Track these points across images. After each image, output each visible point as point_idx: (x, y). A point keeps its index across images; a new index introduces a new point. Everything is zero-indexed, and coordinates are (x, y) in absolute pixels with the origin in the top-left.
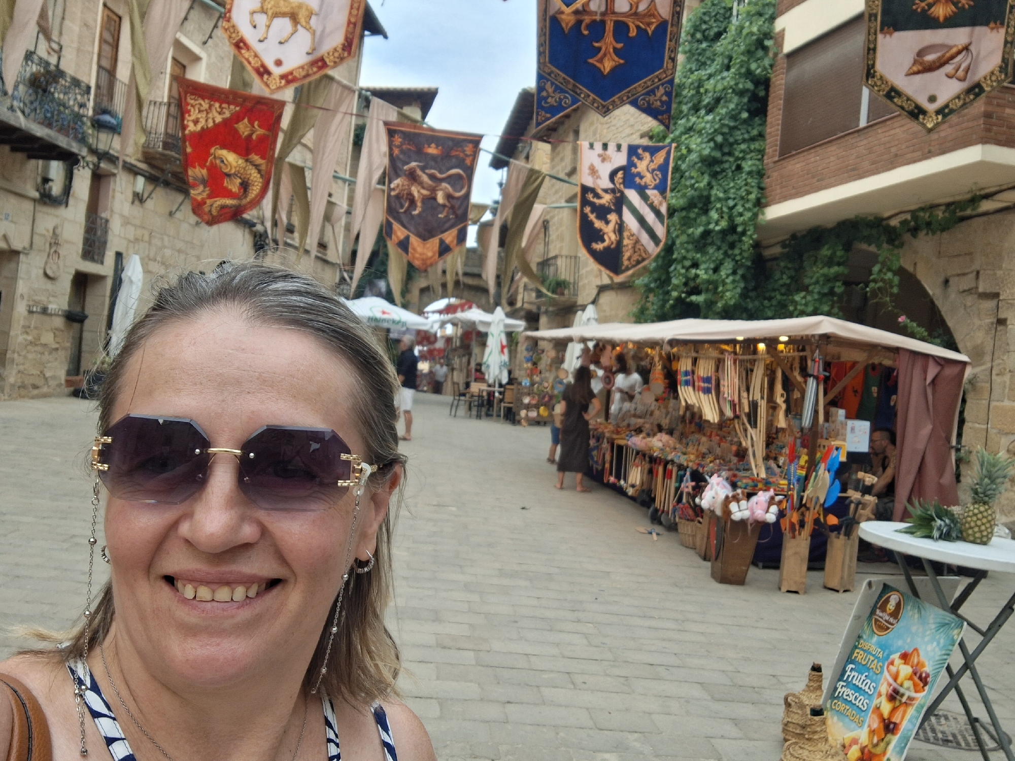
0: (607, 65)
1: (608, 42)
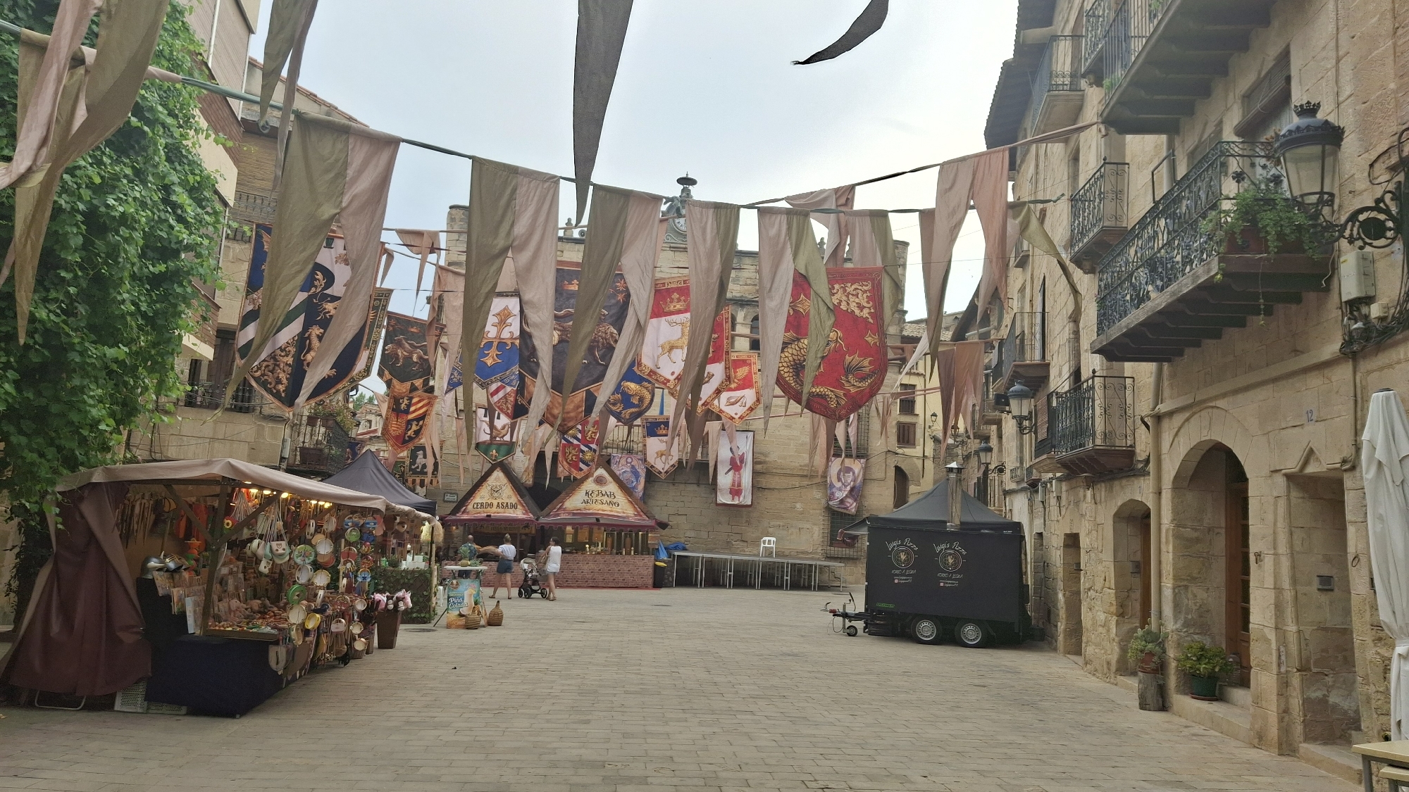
0: (489, 362)
1: (493, 352)
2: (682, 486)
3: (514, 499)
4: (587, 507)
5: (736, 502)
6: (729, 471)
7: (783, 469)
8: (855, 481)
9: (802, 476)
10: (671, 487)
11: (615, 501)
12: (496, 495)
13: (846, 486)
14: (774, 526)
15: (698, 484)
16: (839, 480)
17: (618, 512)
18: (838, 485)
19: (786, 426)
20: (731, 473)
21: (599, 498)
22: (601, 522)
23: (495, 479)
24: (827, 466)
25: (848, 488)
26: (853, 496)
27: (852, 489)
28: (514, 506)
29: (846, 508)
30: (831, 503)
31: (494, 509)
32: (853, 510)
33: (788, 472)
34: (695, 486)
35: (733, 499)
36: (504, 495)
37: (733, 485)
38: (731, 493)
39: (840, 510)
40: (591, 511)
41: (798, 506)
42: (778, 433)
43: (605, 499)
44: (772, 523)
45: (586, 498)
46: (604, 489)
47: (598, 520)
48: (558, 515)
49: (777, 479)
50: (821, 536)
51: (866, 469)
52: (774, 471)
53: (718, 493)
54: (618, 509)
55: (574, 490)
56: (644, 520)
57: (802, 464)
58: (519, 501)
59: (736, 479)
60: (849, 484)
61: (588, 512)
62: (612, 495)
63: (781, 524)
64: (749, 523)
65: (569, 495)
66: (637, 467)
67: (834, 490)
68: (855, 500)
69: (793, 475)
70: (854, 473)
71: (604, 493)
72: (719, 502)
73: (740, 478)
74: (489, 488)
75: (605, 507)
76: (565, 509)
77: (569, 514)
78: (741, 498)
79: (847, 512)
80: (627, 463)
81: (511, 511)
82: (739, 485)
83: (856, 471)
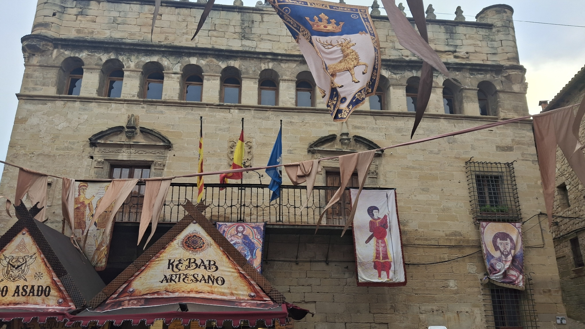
2: (307, 266)
3: (45, 281)
4: (170, 289)
5: (384, 279)
6: (370, 238)
7: (426, 240)
8: (514, 247)
9: (450, 247)
10: (294, 267)
11: (216, 274)
12: (16, 273)
13: (506, 256)
14: (426, 312)
15: (327, 262)
16: (497, 248)
17: (223, 294)
18: (497, 254)
19: (423, 190)
20: (373, 241)
21: (190, 272)
22: (191, 310)
23: (18, 247)
24: (480, 234)
25: (510, 258)
26: (517, 267)
27: (514, 258)
28: (44, 292)
29: (512, 282)
30: (493, 277)
31: (9, 298)
32: (521, 284)
33: (433, 242)
34: (324, 264)
35: (380, 276)
36: (30, 272)
37: (377, 257)
38: (375, 267)
39: (505, 285)
40: (176, 295)
41: (452, 284)
42: (414, 198)
43: (201, 272)
44: (423, 308)
45: (169, 273)
46: (198, 256)
47: (184, 307)
48: (120, 304)
49: (420, 252)
50: (484, 320)
51: (523, 234)
52: (417, 242)
53: (359, 269)
54: (224, 289)
55: (149, 260)
56: (267, 305)
57: (448, 233)
58: (54, 282)
59: (381, 249)
60: (509, 253)
61: (172, 295)
62: (212, 265)
63: (435, 308)
64: (394, 309)
65: (140, 269)
66: (251, 237)
67: (493, 261)
68: (521, 272)
69: (439, 246)
70: (511, 240)
71: (199, 262)
72: (361, 280)
73: (385, 247)
74: (5, 263)
75: (201, 286)
76: (132, 293)
77: (139, 300)
78: (391, 274)
79: (514, 287)
80: (238, 232)
81: (39, 299)
82: (386, 256)
83: (514, 237)
